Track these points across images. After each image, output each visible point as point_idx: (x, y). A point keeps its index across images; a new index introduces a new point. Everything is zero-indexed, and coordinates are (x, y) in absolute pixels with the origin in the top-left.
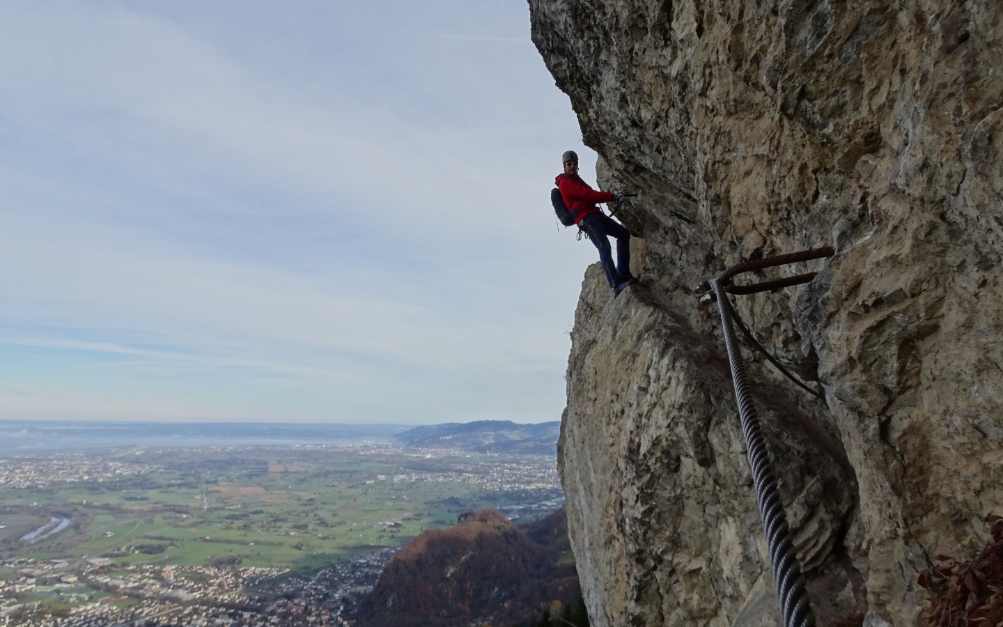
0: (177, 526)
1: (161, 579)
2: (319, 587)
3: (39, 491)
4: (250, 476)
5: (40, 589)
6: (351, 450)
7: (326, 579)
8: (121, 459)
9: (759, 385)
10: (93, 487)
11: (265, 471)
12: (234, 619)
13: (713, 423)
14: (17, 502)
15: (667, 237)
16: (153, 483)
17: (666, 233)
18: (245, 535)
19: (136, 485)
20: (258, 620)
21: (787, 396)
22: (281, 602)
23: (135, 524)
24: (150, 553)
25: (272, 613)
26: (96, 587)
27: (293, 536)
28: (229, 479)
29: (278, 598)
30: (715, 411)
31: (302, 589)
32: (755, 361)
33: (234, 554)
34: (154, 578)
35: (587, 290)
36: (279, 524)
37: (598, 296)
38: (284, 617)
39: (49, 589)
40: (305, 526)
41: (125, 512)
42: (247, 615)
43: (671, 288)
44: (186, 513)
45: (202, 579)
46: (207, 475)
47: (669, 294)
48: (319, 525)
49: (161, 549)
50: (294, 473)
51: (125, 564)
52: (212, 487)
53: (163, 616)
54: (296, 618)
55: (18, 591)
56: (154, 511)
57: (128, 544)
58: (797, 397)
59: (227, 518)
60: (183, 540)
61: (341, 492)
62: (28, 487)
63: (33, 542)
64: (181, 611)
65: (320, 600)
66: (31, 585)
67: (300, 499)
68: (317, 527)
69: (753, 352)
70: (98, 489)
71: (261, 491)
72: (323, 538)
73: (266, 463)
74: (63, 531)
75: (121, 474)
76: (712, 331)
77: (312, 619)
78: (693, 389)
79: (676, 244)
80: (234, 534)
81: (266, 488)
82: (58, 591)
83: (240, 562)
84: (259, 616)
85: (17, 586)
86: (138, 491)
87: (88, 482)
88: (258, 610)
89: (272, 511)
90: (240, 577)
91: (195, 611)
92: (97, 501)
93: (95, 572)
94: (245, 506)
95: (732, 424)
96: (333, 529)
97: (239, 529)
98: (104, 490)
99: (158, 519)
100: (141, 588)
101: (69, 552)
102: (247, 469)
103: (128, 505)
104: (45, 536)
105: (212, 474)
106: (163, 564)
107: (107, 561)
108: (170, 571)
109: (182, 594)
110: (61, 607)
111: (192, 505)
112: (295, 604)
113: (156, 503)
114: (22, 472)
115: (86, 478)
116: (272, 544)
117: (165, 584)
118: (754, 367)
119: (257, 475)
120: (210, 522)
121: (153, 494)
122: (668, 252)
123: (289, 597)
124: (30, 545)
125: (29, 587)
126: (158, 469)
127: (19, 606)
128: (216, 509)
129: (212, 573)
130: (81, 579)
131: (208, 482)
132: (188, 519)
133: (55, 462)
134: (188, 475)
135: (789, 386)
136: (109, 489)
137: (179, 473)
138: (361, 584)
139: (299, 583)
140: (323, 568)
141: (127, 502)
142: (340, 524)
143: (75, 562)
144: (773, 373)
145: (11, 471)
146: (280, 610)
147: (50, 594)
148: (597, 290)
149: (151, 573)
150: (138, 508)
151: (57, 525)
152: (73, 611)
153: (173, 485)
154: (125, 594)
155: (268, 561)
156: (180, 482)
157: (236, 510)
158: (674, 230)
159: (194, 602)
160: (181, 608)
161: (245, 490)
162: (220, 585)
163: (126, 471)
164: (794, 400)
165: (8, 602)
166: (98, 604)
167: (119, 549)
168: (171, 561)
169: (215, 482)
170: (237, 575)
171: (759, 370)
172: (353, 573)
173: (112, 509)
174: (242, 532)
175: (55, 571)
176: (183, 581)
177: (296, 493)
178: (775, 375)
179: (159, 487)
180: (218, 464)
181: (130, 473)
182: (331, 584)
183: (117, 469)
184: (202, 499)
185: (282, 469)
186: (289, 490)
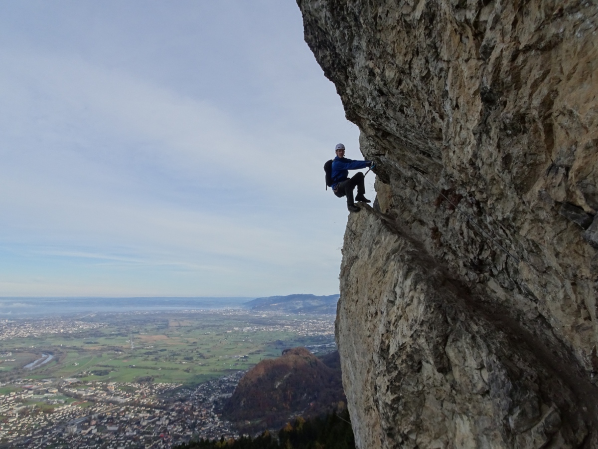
0: (116, 359)
1: (107, 390)
2: (200, 394)
3: (35, 339)
4: (158, 329)
5: (36, 397)
6: (218, 313)
7: (204, 390)
8: (82, 320)
9: (484, 302)
10: (66, 336)
11: (167, 326)
12: (150, 414)
13: (450, 340)
14: (22, 345)
15: (407, 184)
16: (101, 333)
17: (406, 181)
18: (156, 364)
19: (91, 335)
20: (164, 414)
21: (508, 313)
22: (177, 403)
23: (90, 358)
24: (100, 375)
25: (173, 410)
26: (68, 395)
27: (185, 364)
28: (146, 331)
29: (176, 401)
30: (452, 331)
31: (190, 395)
32: (480, 282)
33: (150, 375)
34: (102, 390)
35: (351, 221)
36: (175, 357)
37: (359, 225)
38: (179, 412)
39: (41, 397)
40: (191, 358)
41: (85, 351)
42: (157, 411)
43: (410, 221)
44: (121, 351)
45: (131, 390)
46: (133, 328)
47: (409, 225)
48: (199, 357)
49: (106, 373)
50: (185, 326)
51: (85, 382)
52: (136, 336)
53: (108, 412)
54: (187, 413)
55: (23, 398)
56: (102, 350)
57: (88, 370)
58: (519, 315)
59: (145, 354)
60: (119, 367)
61: (212, 338)
62: (28, 337)
63: (31, 369)
64: (119, 409)
65: (200, 402)
66: (31, 395)
67: (188, 342)
68: (199, 359)
69: (478, 275)
70: (69, 337)
71: (165, 337)
72: (202, 365)
73: (167, 321)
74: (49, 362)
75: (82, 328)
76: (444, 256)
77: (196, 413)
78: (432, 310)
79: (414, 189)
80: (150, 363)
81: (168, 336)
82: (47, 398)
83: (153, 380)
84: (165, 412)
85: (23, 395)
86: (93, 338)
87: (63, 333)
88: (164, 408)
89: (172, 349)
90: (153, 389)
91: (127, 409)
92: (69, 344)
93: (68, 387)
94: (156, 346)
95: (467, 343)
96: (208, 360)
97: (152, 360)
98: (72, 338)
99: (105, 354)
100: (95, 396)
101: (53, 375)
102: (156, 324)
103: (86, 347)
104: (39, 366)
106: (108, 381)
107: (75, 380)
108: (112, 386)
109: (119, 399)
110: (48, 407)
111: (124, 346)
112: (186, 405)
113: (103, 345)
114: (25, 328)
115: (62, 331)
116: (172, 369)
117: (110, 394)
118: (479, 287)
119: (163, 328)
120: (135, 357)
121: (102, 340)
122: (408, 195)
123: (182, 400)
124: (30, 371)
125: (30, 396)
126: (104, 325)
127: (24, 407)
128: (139, 348)
129: (137, 387)
130: (60, 391)
131: (133, 333)
132: (122, 354)
133: (44, 322)
134: (122, 328)
135: (510, 305)
136: (75, 337)
137: (116, 327)
138: (225, 392)
139: (188, 392)
140: (202, 383)
141: (86, 345)
142: (212, 357)
143: (56, 381)
144: (495, 292)
145: (18, 327)
146: (177, 408)
147: (42, 400)
148: (358, 221)
149: (101, 387)
150: (93, 348)
151: (45, 359)
152: (56, 410)
153: (113, 335)
154: (86, 400)
155: (170, 379)
156: (117, 332)
157: (151, 349)
158: (412, 179)
159: (126, 404)
160: (119, 407)
161: (155, 337)
162: (142, 394)
163: (85, 327)
164: (515, 317)
165: (17, 404)
166: (70, 406)
167: (82, 373)
168: (113, 379)
169: (138, 333)
170: (151, 388)
171: (483, 289)
172: (220, 386)
173: (78, 349)
174: (154, 362)
175: (44, 386)
176: (119, 391)
177: (186, 339)
178: (498, 295)
179: (105, 335)
180: (139, 322)
181: (88, 327)
182: (207, 392)
183: (81, 325)
184: (130, 343)
185: (177, 325)
186: (182, 337)
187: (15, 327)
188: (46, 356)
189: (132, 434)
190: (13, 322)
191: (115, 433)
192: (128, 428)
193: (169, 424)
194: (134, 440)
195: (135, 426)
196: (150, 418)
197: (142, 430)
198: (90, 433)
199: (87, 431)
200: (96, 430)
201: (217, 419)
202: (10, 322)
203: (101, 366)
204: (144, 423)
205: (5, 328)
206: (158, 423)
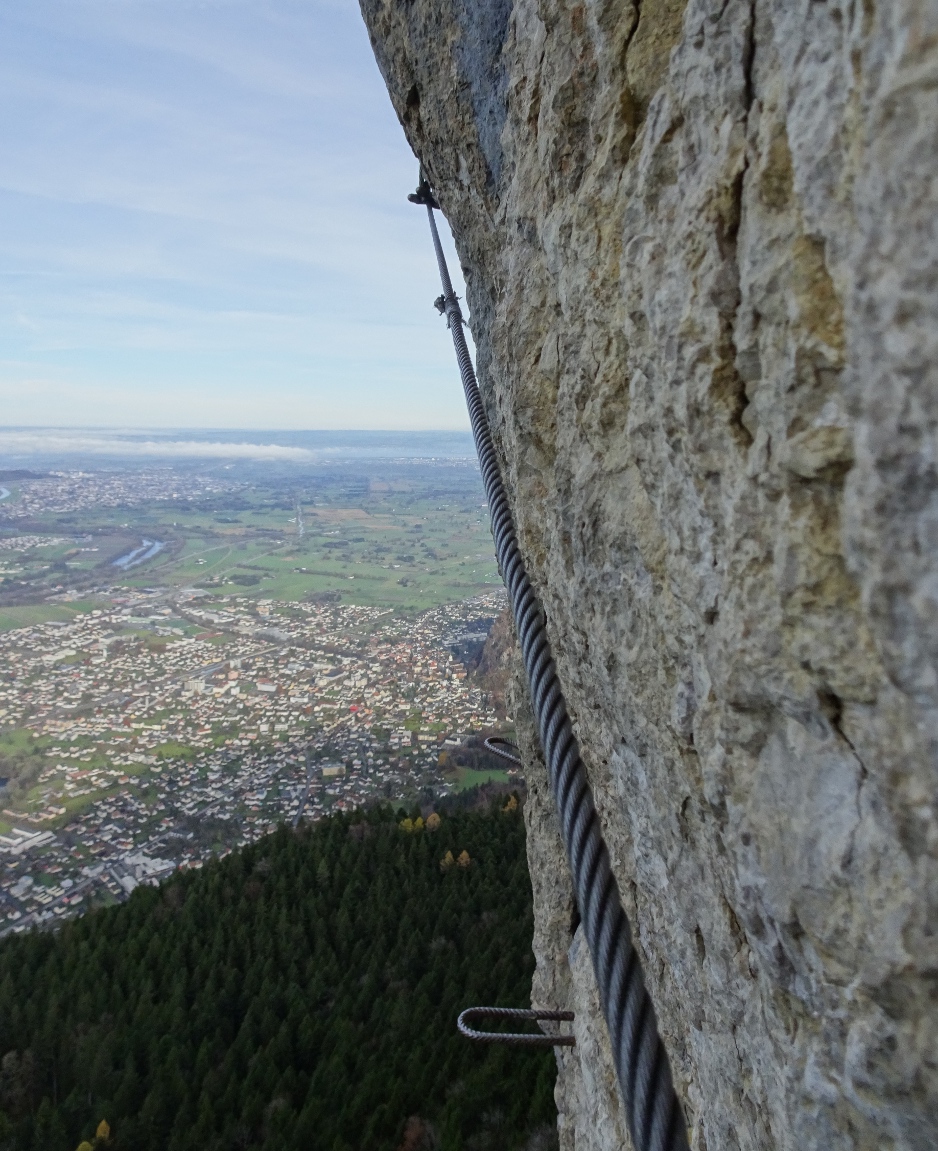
0: (272, 554)
1: (255, 615)
2: (426, 631)
3: (129, 509)
4: (349, 496)
5: (136, 620)
6: (465, 465)
7: (433, 623)
8: (211, 474)
10: (184, 507)
11: (366, 490)
12: (334, 664)
14: (109, 522)
16: (244, 502)
18: (344, 567)
19: (228, 505)
20: (359, 667)
22: (384, 647)
23: (227, 550)
24: (243, 584)
25: (374, 660)
26: (190, 619)
27: (398, 570)
28: (327, 500)
29: (380, 643)
31: (407, 633)
33: (332, 589)
34: (248, 614)
36: (381, 555)
38: (386, 664)
39: (146, 621)
40: (411, 558)
41: (216, 536)
42: (346, 661)
44: (280, 539)
45: (298, 616)
46: (303, 494)
48: (426, 557)
49: (254, 581)
50: (399, 493)
51: (218, 596)
52: (309, 509)
53: (258, 656)
54: (401, 667)
55: (114, 621)
56: (246, 536)
57: (223, 573)
59: (325, 546)
60: (278, 571)
61: (451, 517)
62: (119, 506)
64: (276, 652)
65: (427, 647)
66: (126, 617)
67: (405, 525)
68: (425, 560)
70: (188, 509)
71: (362, 514)
72: (432, 573)
73: (367, 480)
74: (155, 557)
75: (210, 492)
77: (417, 669)
80: (333, 566)
81: (366, 510)
82: (153, 623)
83: (339, 598)
84: (360, 662)
85: (113, 617)
86: (230, 511)
87: (178, 501)
88: (359, 656)
89: (374, 539)
90: (339, 616)
91: (292, 653)
92: (189, 522)
93: (189, 604)
94: (344, 531)
96: (441, 562)
97: (338, 559)
98: (194, 509)
99: (251, 545)
100: (236, 625)
101: (163, 580)
102: (344, 487)
103: (219, 528)
104: (138, 562)
105: (307, 493)
106: (259, 596)
107: (201, 592)
108: (265, 606)
109: (276, 632)
110: (155, 641)
111: (287, 530)
112: (399, 651)
113: (249, 527)
114: (112, 488)
115: (175, 496)
116: (374, 578)
117: (262, 621)
119: (357, 495)
120: (306, 551)
121: (245, 516)
123: (393, 642)
126: (250, 486)
127: (116, 638)
128: (313, 535)
129: (309, 610)
130: (175, 610)
131: (304, 503)
132: (282, 546)
133: (144, 477)
134: (281, 493)
136: (201, 509)
137: (272, 491)
138: (473, 630)
139: (404, 626)
140: (431, 609)
141: (219, 524)
142: (451, 556)
143: (168, 592)
145: (100, 487)
146: (383, 657)
147: (145, 627)
149: (245, 607)
150: (229, 532)
152: (169, 647)
153: (266, 506)
154: (220, 630)
155: (370, 600)
156: (272, 502)
157: (335, 537)
159: (290, 641)
160: (277, 648)
161: (344, 513)
162: (319, 625)
163: (215, 489)
165: (105, 633)
166: (193, 640)
167: (211, 579)
168: (267, 594)
169: (311, 503)
170: (336, 614)
172: (465, 617)
173: (205, 533)
174: (342, 563)
175: (149, 601)
176: (278, 618)
177: (402, 518)
179: (252, 508)
180: (314, 481)
181: (220, 490)
182: (440, 629)
183: (207, 485)
184: (298, 523)
185: (386, 488)
186: (393, 514)
187: (95, 485)
188: (150, 544)
189: (301, 700)
190: (92, 475)
191: (271, 696)
192: (294, 689)
193: (368, 686)
194: (305, 712)
195: (306, 687)
196: (332, 674)
197: (319, 695)
198: (227, 694)
199: (222, 691)
200: (238, 689)
201: (456, 683)
202: (87, 476)
203: (245, 567)
204: (322, 683)
205: (79, 487)
206: (346, 683)
